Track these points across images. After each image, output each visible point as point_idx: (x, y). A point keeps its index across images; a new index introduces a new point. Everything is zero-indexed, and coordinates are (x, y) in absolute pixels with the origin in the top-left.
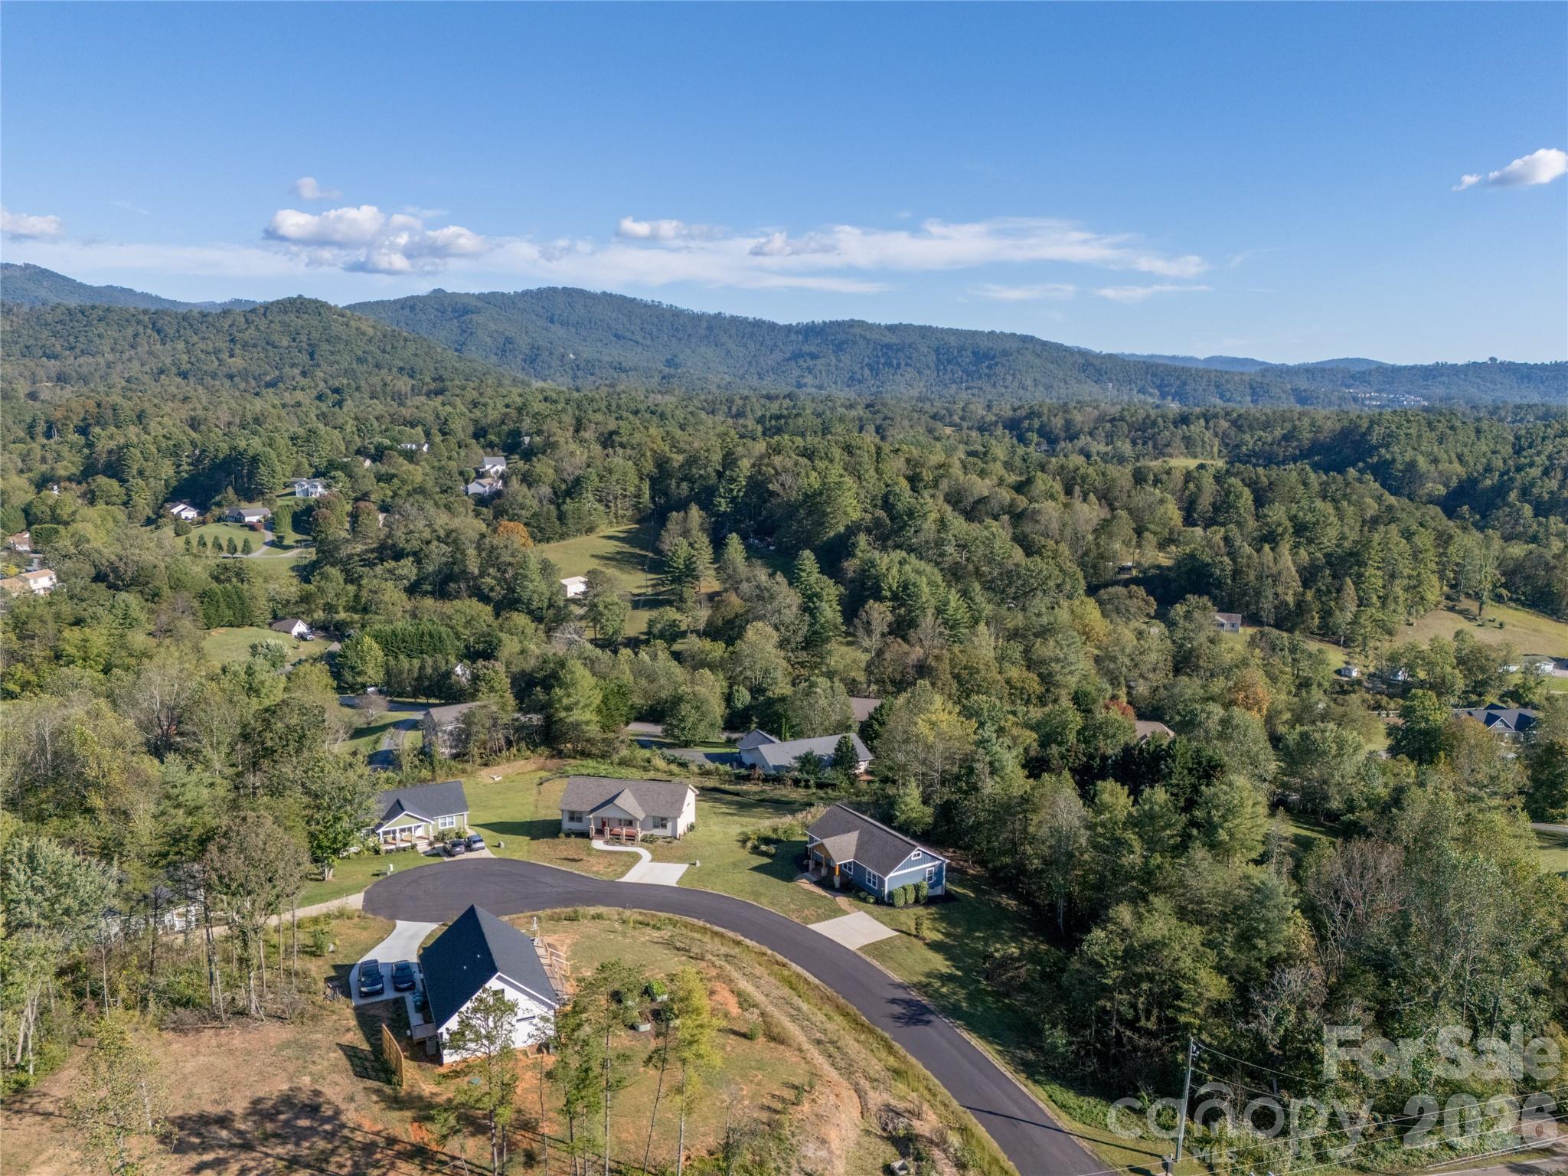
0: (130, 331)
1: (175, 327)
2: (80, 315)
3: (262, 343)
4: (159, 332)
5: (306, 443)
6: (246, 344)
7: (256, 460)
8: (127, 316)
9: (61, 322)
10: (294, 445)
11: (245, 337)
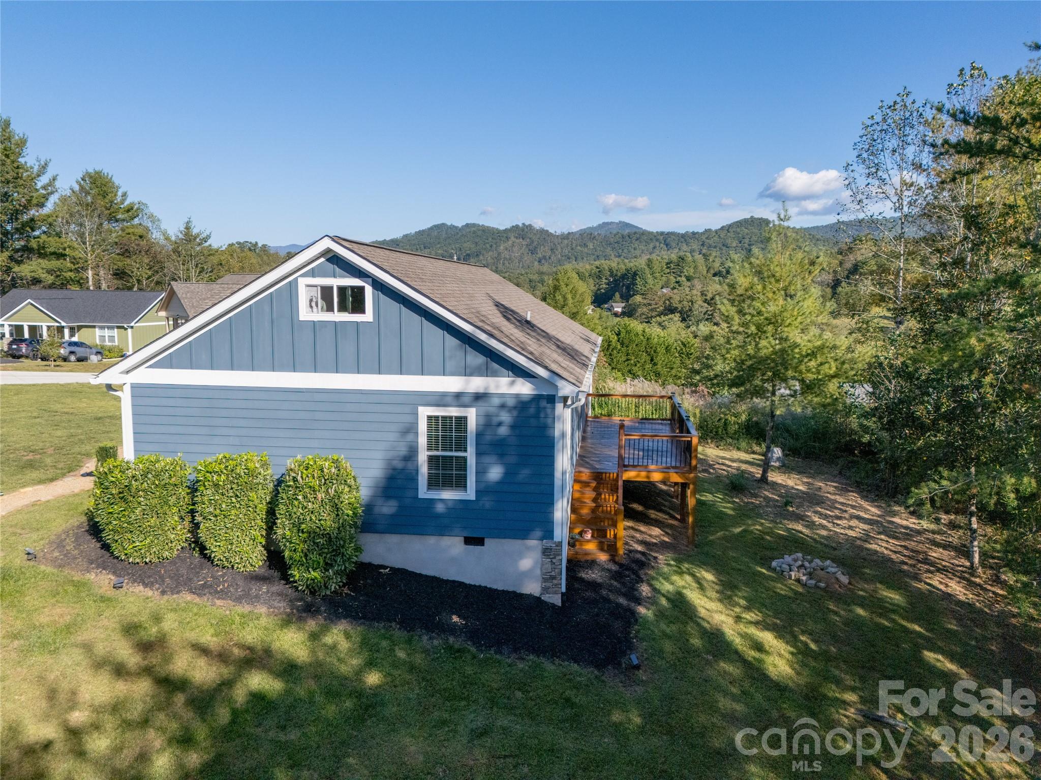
0: (651, 246)
1: (676, 242)
2: (627, 238)
3: (720, 245)
4: (667, 245)
5: (676, 267)
6: (710, 246)
7: (635, 274)
8: (652, 237)
9: (618, 242)
10: (668, 268)
11: (711, 242)
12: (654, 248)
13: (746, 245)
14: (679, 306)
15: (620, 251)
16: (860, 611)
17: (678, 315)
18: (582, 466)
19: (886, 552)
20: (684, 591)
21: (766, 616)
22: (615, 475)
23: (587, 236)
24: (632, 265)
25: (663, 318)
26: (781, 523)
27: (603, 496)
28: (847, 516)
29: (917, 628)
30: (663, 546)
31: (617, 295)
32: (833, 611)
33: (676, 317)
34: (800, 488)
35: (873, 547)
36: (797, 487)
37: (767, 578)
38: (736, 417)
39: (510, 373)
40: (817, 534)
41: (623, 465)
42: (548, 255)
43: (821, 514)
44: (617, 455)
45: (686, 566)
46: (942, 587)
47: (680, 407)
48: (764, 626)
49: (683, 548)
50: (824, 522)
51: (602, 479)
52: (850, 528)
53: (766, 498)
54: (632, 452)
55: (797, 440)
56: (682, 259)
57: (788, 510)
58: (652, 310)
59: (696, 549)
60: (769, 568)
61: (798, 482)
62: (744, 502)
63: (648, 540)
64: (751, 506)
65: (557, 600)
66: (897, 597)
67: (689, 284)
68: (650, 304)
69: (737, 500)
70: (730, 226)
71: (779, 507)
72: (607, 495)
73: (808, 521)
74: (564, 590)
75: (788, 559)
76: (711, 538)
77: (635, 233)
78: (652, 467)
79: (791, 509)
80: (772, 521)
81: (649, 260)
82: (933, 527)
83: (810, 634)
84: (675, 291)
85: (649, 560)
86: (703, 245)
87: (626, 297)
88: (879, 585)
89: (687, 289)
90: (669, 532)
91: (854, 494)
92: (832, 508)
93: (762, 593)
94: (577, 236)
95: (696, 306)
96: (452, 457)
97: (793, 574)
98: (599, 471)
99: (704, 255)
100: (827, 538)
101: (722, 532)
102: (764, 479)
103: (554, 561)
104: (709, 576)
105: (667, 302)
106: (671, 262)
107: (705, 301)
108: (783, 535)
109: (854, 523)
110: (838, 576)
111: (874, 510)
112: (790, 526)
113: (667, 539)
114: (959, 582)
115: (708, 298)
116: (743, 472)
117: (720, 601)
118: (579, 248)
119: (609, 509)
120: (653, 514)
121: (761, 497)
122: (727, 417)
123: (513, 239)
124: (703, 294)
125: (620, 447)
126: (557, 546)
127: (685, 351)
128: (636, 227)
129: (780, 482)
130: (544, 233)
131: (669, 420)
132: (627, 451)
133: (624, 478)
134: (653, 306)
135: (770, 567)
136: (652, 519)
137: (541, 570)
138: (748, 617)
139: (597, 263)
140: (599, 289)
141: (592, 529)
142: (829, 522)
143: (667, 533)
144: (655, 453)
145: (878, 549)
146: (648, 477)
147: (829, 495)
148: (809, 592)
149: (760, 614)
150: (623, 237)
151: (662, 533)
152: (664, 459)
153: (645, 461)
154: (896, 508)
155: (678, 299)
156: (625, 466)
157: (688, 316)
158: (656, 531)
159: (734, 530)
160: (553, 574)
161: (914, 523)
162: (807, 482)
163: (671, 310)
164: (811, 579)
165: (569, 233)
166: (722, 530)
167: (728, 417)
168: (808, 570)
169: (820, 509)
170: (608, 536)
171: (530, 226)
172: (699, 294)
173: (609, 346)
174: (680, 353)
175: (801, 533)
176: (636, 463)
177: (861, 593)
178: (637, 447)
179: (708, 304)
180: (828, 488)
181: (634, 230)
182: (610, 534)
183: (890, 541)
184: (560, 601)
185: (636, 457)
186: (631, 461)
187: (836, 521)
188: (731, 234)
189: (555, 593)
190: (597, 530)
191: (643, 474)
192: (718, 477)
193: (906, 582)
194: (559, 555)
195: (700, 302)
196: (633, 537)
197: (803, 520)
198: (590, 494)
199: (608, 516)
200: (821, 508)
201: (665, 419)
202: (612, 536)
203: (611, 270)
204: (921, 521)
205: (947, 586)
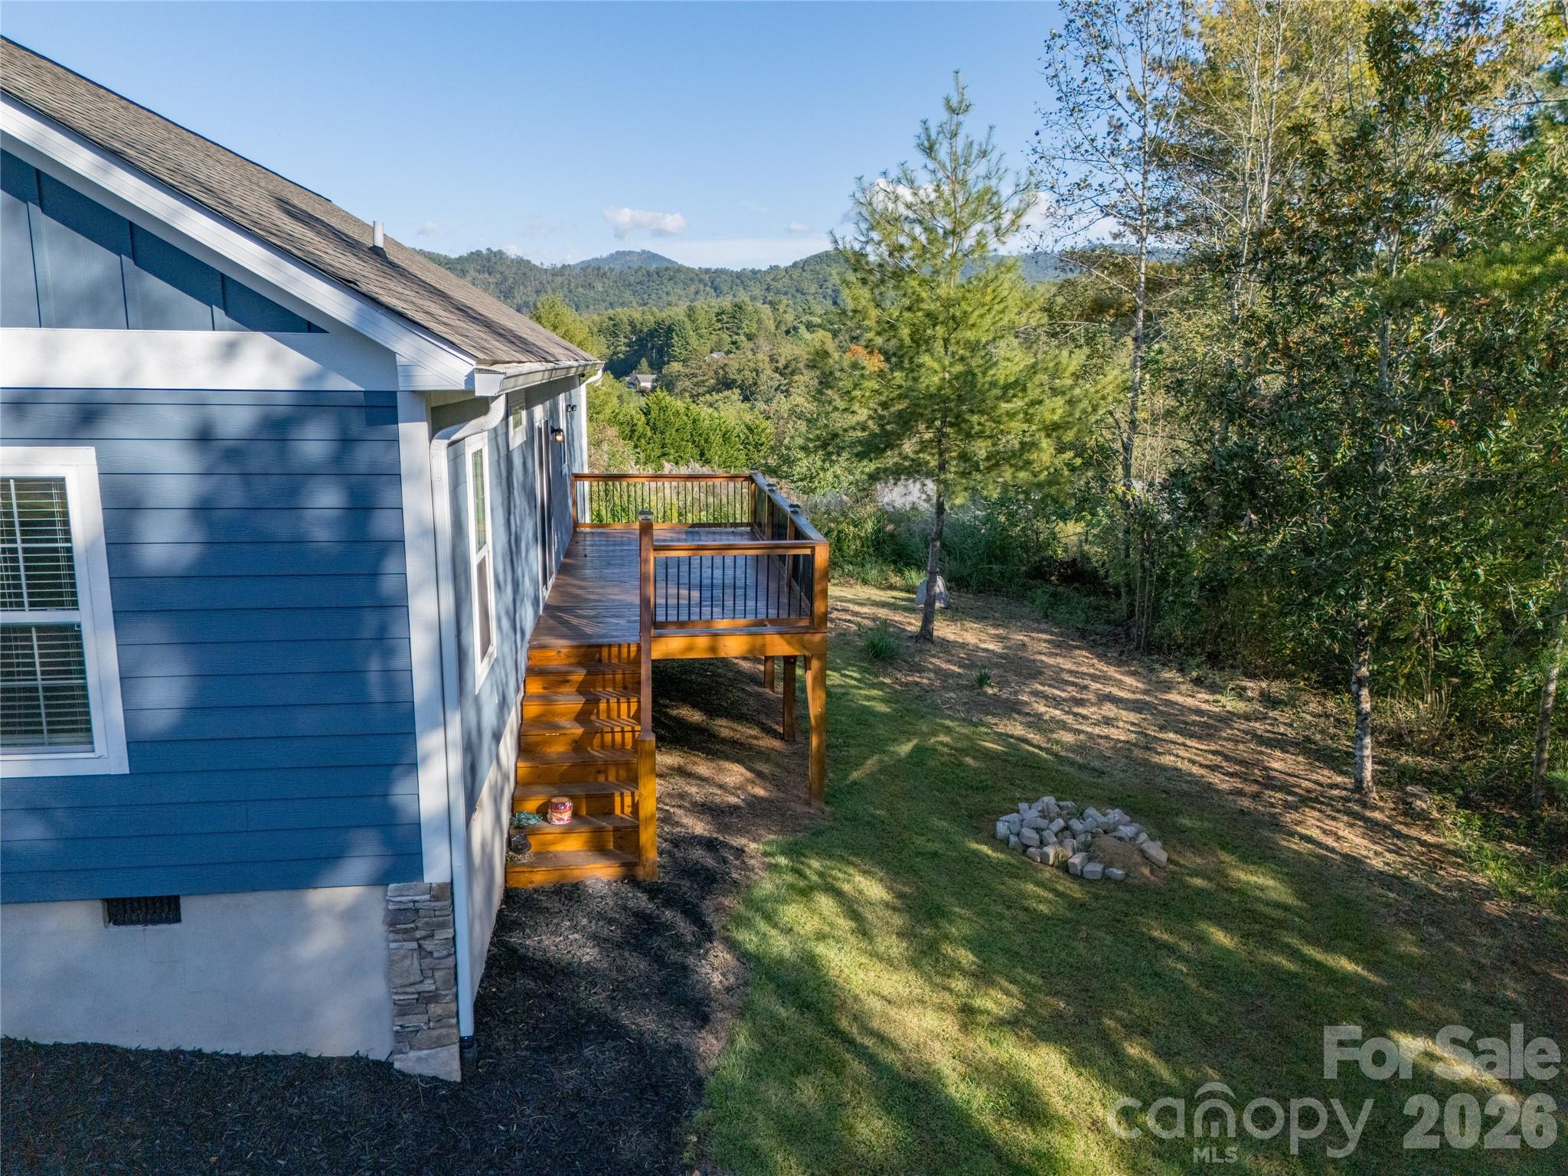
0: (692, 289)
1: (729, 284)
2: (655, 276)
3: (793, 290)
4: (715, 289)
5: (732, 319)
6: (778, 292)
7: (670, 330)
8: (692, 275)
9: (640, 283)
10: (719, 321)
11: (779, 285)
12: (697, 293)
13: (829, 291)
14: (739, 378)
15: (646, 296)
16: (1220, 937)
17: (737, 391)
18: (552, 632)
19: (1195, 770)
20: (820, 949)
21: (1028, 992)
22: (633, 649)
23: (593, 271)
24: (664, 315)
25: (716, 396)
26: (981, 723)
27: (603, 706)
28: (1092, 697)
29: (1347, 965)
30: (753, 814)
31: (644, 362)
32: (1164, 946)
33: (735, 395)
34: (991, 647)
35: (1168, 760)
36: (984, 646)
37: (996, 868)
38: (855, 526)
39: (219, 313)
40: (1057, 742)
41: (653, 624)
42: (531, 299)
43: (1045, 697)
44: (637, 601)
45: (815, 864)
46: (1330, 841)
47: (772, 491)
48: (1033, 1029)
49: (800, 809)
50: (1057, 712)
51: (600, 660)
52: (1108, 721)
53: (938, 671)
54: (673, 591)
55: (963, 561)
56: (739, 307)
57: (985, 694)
58: (697, 384)
59: (827, 809)
60: (993, 839)
61: (984, 637)
62: (901, 684)
63: (718, 800)
64: (916, 691)
65: (446, 1065)
66: (1271, 883)
67: (751, 345)
68: (694, 375)
69: (888, 681)
70: (806, 262)
71: (966, 687)
72: (613, 701)
73: (1028, 714)
74: (467, 1028)
75: (1030, 813)
76: (855, 775)
77: (667, 269)
78: (722, 624)
79: (990, 691)
80: (964, 720)
81: (691, 309)
82: (1241, 706)
83: (1145, 1033)
84: (731, 356)
85: (725, 861)
86: (768, 289)
87: (657, 366)
88: (1225, 857)
89: (749, 354)
90: (765, 769)
91: (1084, 653)
92: (1059, 682)
93: (1001, 917)
94: (577, 271)
95: (763, 377)
96: (26, 628)
97: (1051, 851)
98: (593, 641)
99: (771, 303)
100: (1080, 748)
101: (876, 757)
102: (925, 635)
103: (428, 945)
104: (872, 889)
105: (721, 372)
106: (723, 313)
107: (777, 369)
108: (996, 752)
109: (1110, 710)
110: (1144, 846)
111: (1129, 680)
112: (1000, 729)
113: (760, 792)
114: (1351, 825)
115: (780, 365)
116: (885, 623)
117: (914, 963)
118: (580, 289)
119: (618, 737)
120: (724, 728)
121: (929, 670)
122: (841, 527)
123: (472, 272)
124: (773, 359)
125: (643, 579)
126: (436, 898)
127: (751, 440)
128: (669, 261)
129: (952, 637)
130: (522, 264)
131: (748, 524)
132: (661, 591)
133: (655, 655)
134: (700, 378)
135: (994, 836)
136: (724, 741)
137: (389, 980)
138: (989, 1005)
139: (611, 312)
140: (615, 354)
141: (572, 797)
142: (1068, 713)
143: (760, 774)
144: (729, 592)
145: (1179, 765)
146: (713, 649)
147: (1044, 658)
148: (1097, 898)
149: (1013, 988)
150: (649, 274)
151: (749, 775)
152: (751, 604)
153: (706, 610)
154: (1167, 675)
155: (737, 366)
156: (657, 625)
157: (752, 393)
158: (735, 774)
159: (897, 749)
160: (428, 986)
161: (1207, 701)
162: (997, 636)
163: (726, 384)
164: (1090, 859)
165: (564, 266)
166: (873, 753)
167: (844, 526)
168: (1082, 838)
169: (1040, 688)
170: (618, 811)
171: (500, 252)
172: (767, 359)
173: (633, 431)
174: (745, 444)
175: (1026, 741)
176: (684, 617)
177: (1198, 882)
178: (684, 580)
179: (781, 374)
180: (1038, 644)
181: (666, 264)
182: (622, 805)
183: (1188, 742)
184: (456, 1065)
185: (684, 602)
186: (672, 612)
187: (1076, 710)
188: (807, 275)
189: (439, 1043)
190: (588, 797)
191: (702, 642)
192: (843, 634)
193: (1268, 839)
194: (442, 926)
195: (769, 372)
196: (682, 796)
197: (1019, 713)
198: (569, 703)
199: (618, 756)
200: (1042, 684)
201: (741, 525)
202: (628, 810)
203: (632, 323)
204: (1218, 697)
205: (1338, 838)
